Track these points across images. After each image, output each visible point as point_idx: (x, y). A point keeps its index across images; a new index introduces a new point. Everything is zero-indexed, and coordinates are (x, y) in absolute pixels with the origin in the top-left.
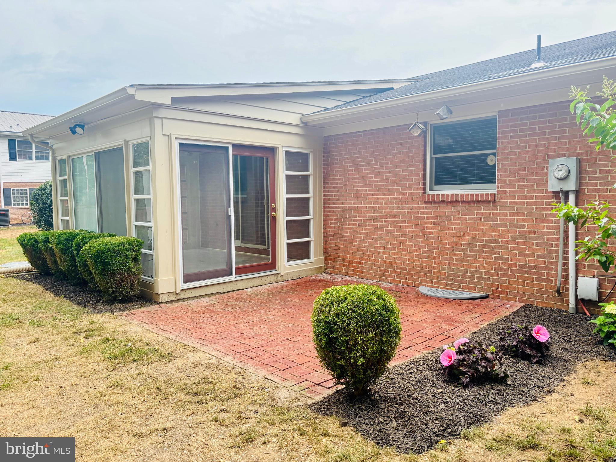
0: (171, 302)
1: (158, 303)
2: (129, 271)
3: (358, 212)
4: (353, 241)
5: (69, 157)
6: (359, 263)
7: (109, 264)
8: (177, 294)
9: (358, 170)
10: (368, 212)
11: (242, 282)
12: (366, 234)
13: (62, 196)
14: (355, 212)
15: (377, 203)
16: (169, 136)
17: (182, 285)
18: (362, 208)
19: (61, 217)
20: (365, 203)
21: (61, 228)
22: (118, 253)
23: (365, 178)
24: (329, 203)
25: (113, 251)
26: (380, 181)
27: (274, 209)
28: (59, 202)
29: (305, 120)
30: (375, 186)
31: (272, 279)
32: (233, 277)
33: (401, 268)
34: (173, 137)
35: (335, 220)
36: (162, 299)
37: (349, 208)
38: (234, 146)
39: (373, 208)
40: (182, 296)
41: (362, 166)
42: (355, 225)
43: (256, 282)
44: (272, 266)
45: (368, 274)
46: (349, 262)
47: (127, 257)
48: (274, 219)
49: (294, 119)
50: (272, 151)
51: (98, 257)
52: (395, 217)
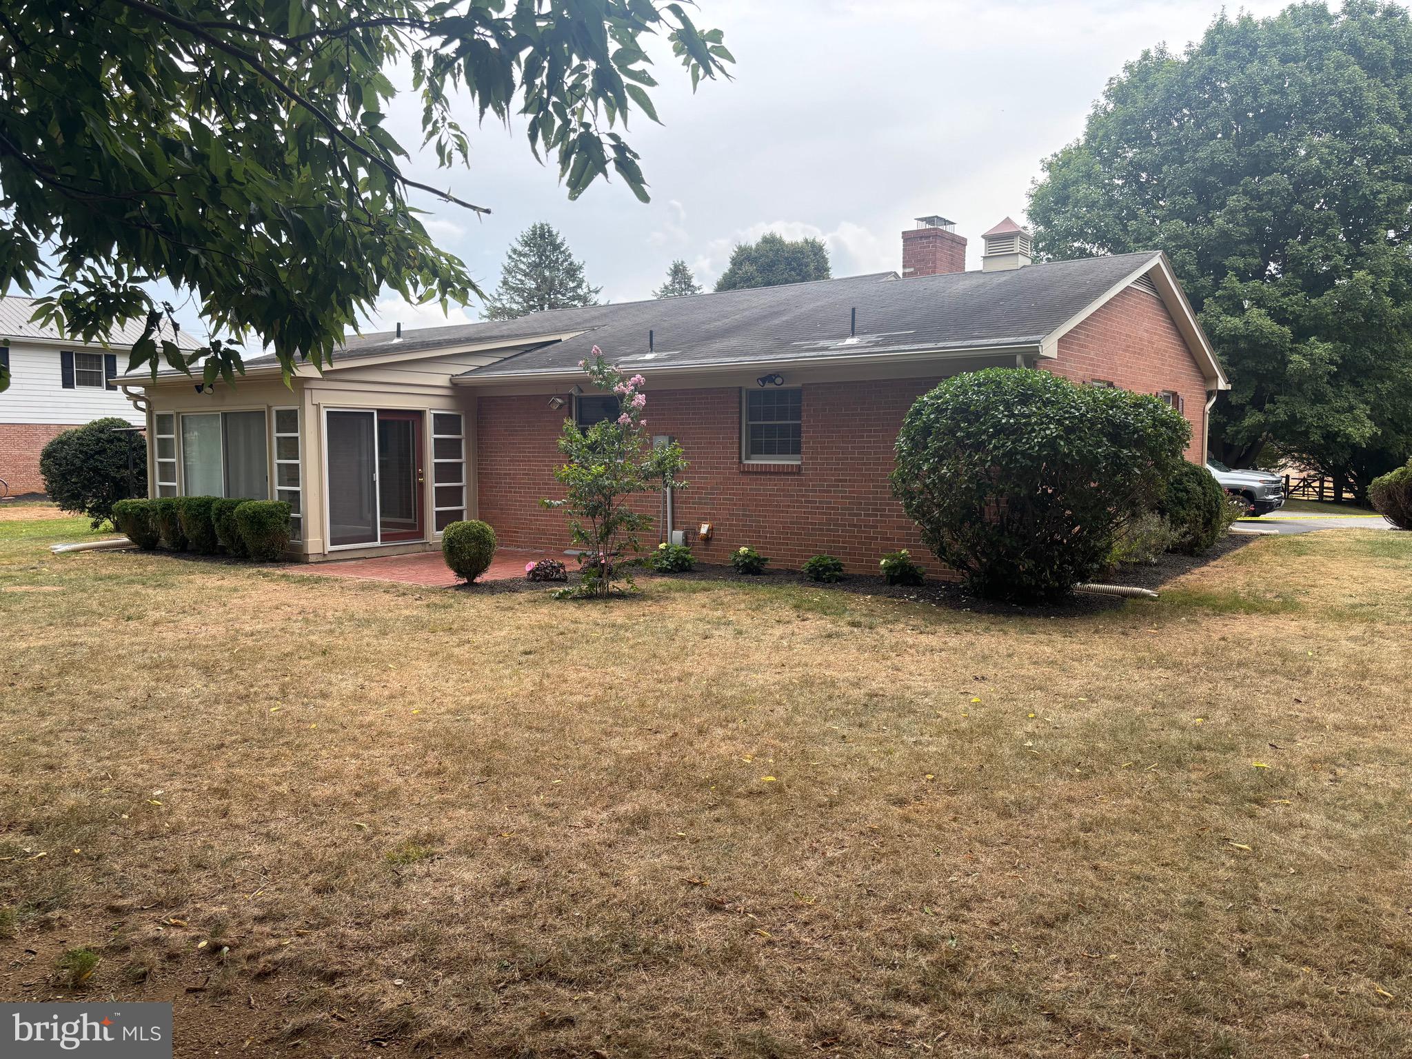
0: (319, 562)
1: (307, 563)
2: (281, 530)
3: (513, 479)
4: (509, 509)
5: (178, 413)
6: (515, 532)
7: (265, 524)
8: (325, 555)
9: (512, 435)
10: (522, 479)
11: (387, 549)
12: (521, 501)
13: (160, 457)
14: (510, 479)
15: (531, 470)
16: (318, 406)
17: (329, 548)
18: (517, 474)
19: (159, 483)
20: (520, 470)
21: (158, 496)
22: (272, 514)
23: (519, 444)
24: (484, 469)
25: (268, 513)
26: (534, 448)
27: (421, 475)
28: (157, 465)
29: (455, 381)
30: (529, 452)
31: (420, 548)
32: (378, 543)
33: (553, 535)
34: (322, 406)
35: (491, 487)
36: (311, 559)
37: (505, 474)
38: (379, 411)
39: (527, 474)
40: (329, 558)
41: (516, 431)
42: (511, 492)
43: (402, 550)
44: (420, 534)
45: (523, 542)
46: (505, 531)
47: (280, 518)
48: (422, 485)
49: (443, 380)
50: (419, 414)
51: (254, 517)
52: (546, 484)
